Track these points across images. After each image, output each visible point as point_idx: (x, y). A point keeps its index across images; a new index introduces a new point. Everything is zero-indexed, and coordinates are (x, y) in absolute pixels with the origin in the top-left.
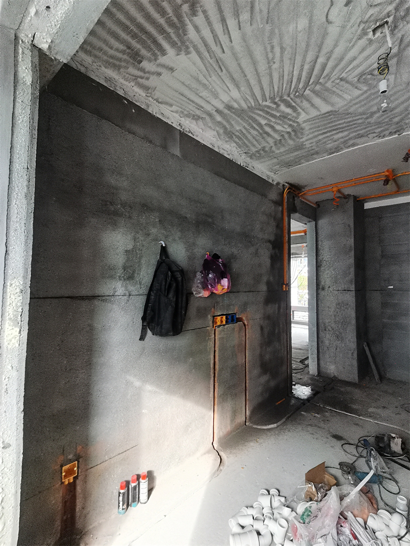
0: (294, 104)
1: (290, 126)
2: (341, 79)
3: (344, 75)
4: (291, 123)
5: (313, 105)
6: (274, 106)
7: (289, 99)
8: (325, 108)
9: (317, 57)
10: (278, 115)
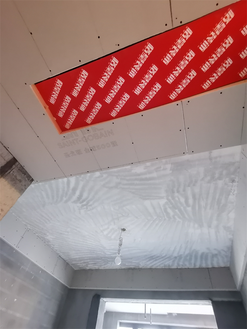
0: (165, 214)
1: (173, 198)
4: (172, 201)
5: (154, 208)
6: (176, 217)
7: (166, 218)
8: (147, 203)
10: (177, 211)
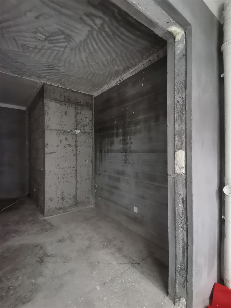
2: (14, 39)
3: (17, 38)
9: (10, 20)
